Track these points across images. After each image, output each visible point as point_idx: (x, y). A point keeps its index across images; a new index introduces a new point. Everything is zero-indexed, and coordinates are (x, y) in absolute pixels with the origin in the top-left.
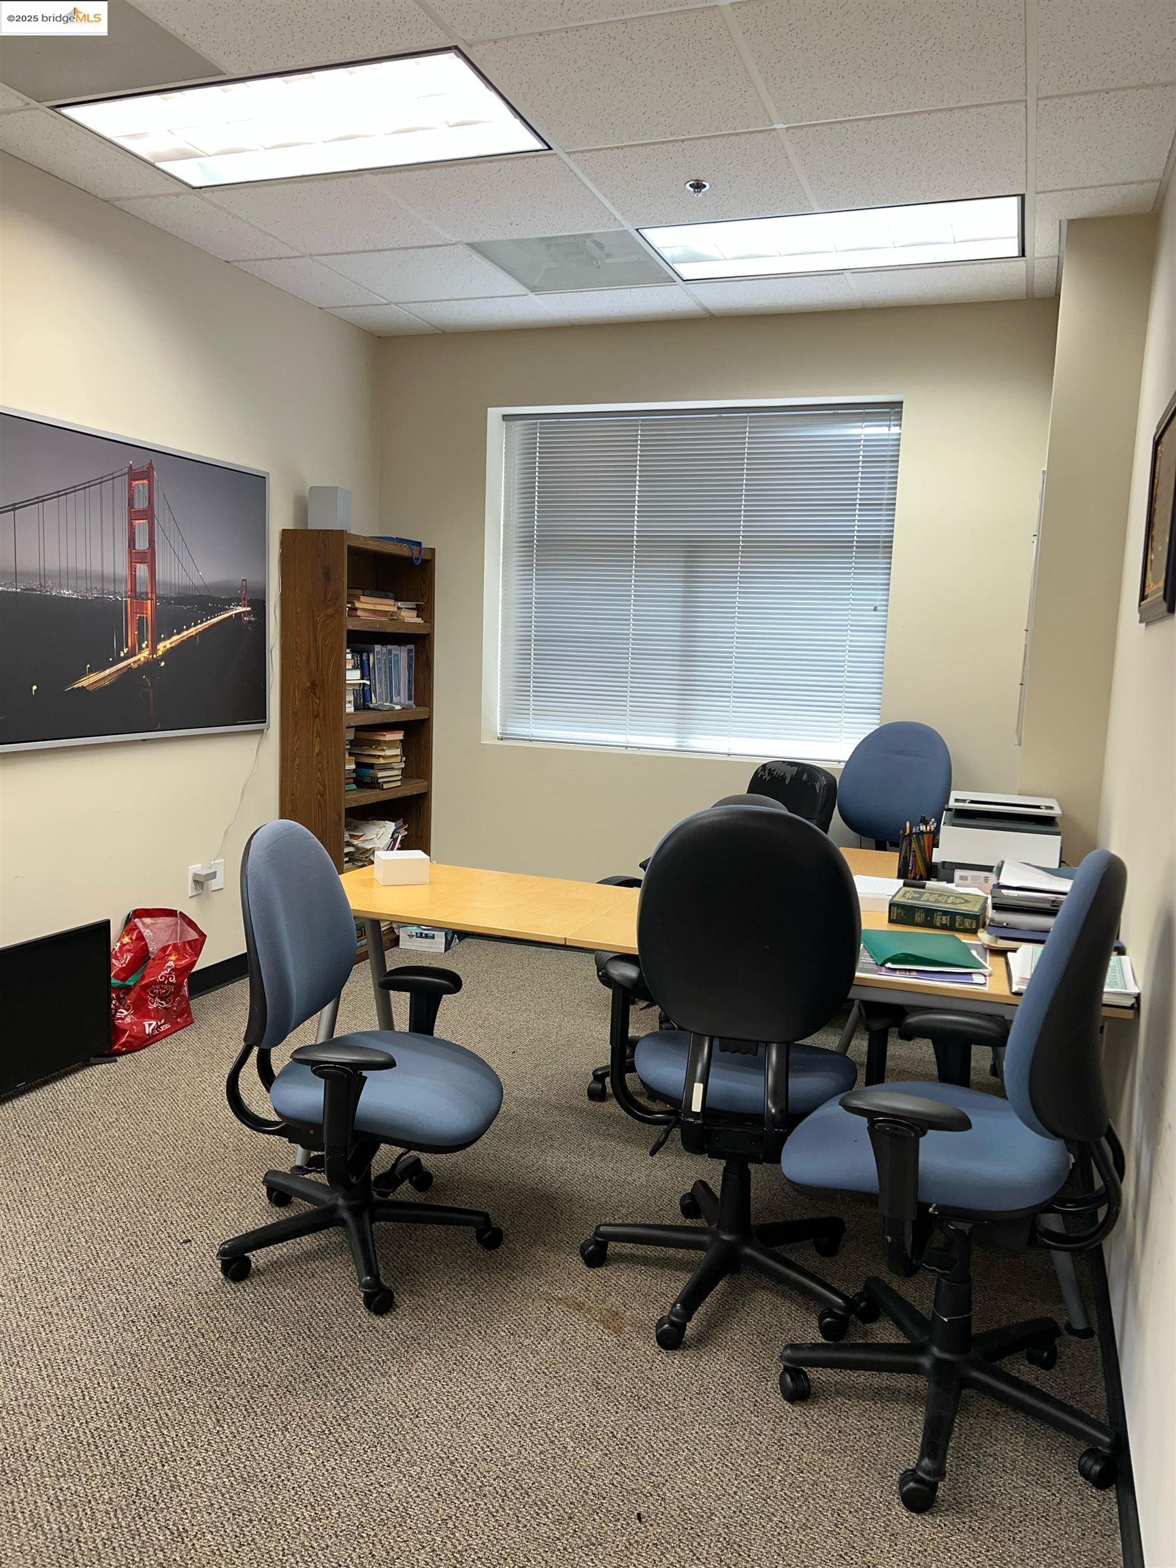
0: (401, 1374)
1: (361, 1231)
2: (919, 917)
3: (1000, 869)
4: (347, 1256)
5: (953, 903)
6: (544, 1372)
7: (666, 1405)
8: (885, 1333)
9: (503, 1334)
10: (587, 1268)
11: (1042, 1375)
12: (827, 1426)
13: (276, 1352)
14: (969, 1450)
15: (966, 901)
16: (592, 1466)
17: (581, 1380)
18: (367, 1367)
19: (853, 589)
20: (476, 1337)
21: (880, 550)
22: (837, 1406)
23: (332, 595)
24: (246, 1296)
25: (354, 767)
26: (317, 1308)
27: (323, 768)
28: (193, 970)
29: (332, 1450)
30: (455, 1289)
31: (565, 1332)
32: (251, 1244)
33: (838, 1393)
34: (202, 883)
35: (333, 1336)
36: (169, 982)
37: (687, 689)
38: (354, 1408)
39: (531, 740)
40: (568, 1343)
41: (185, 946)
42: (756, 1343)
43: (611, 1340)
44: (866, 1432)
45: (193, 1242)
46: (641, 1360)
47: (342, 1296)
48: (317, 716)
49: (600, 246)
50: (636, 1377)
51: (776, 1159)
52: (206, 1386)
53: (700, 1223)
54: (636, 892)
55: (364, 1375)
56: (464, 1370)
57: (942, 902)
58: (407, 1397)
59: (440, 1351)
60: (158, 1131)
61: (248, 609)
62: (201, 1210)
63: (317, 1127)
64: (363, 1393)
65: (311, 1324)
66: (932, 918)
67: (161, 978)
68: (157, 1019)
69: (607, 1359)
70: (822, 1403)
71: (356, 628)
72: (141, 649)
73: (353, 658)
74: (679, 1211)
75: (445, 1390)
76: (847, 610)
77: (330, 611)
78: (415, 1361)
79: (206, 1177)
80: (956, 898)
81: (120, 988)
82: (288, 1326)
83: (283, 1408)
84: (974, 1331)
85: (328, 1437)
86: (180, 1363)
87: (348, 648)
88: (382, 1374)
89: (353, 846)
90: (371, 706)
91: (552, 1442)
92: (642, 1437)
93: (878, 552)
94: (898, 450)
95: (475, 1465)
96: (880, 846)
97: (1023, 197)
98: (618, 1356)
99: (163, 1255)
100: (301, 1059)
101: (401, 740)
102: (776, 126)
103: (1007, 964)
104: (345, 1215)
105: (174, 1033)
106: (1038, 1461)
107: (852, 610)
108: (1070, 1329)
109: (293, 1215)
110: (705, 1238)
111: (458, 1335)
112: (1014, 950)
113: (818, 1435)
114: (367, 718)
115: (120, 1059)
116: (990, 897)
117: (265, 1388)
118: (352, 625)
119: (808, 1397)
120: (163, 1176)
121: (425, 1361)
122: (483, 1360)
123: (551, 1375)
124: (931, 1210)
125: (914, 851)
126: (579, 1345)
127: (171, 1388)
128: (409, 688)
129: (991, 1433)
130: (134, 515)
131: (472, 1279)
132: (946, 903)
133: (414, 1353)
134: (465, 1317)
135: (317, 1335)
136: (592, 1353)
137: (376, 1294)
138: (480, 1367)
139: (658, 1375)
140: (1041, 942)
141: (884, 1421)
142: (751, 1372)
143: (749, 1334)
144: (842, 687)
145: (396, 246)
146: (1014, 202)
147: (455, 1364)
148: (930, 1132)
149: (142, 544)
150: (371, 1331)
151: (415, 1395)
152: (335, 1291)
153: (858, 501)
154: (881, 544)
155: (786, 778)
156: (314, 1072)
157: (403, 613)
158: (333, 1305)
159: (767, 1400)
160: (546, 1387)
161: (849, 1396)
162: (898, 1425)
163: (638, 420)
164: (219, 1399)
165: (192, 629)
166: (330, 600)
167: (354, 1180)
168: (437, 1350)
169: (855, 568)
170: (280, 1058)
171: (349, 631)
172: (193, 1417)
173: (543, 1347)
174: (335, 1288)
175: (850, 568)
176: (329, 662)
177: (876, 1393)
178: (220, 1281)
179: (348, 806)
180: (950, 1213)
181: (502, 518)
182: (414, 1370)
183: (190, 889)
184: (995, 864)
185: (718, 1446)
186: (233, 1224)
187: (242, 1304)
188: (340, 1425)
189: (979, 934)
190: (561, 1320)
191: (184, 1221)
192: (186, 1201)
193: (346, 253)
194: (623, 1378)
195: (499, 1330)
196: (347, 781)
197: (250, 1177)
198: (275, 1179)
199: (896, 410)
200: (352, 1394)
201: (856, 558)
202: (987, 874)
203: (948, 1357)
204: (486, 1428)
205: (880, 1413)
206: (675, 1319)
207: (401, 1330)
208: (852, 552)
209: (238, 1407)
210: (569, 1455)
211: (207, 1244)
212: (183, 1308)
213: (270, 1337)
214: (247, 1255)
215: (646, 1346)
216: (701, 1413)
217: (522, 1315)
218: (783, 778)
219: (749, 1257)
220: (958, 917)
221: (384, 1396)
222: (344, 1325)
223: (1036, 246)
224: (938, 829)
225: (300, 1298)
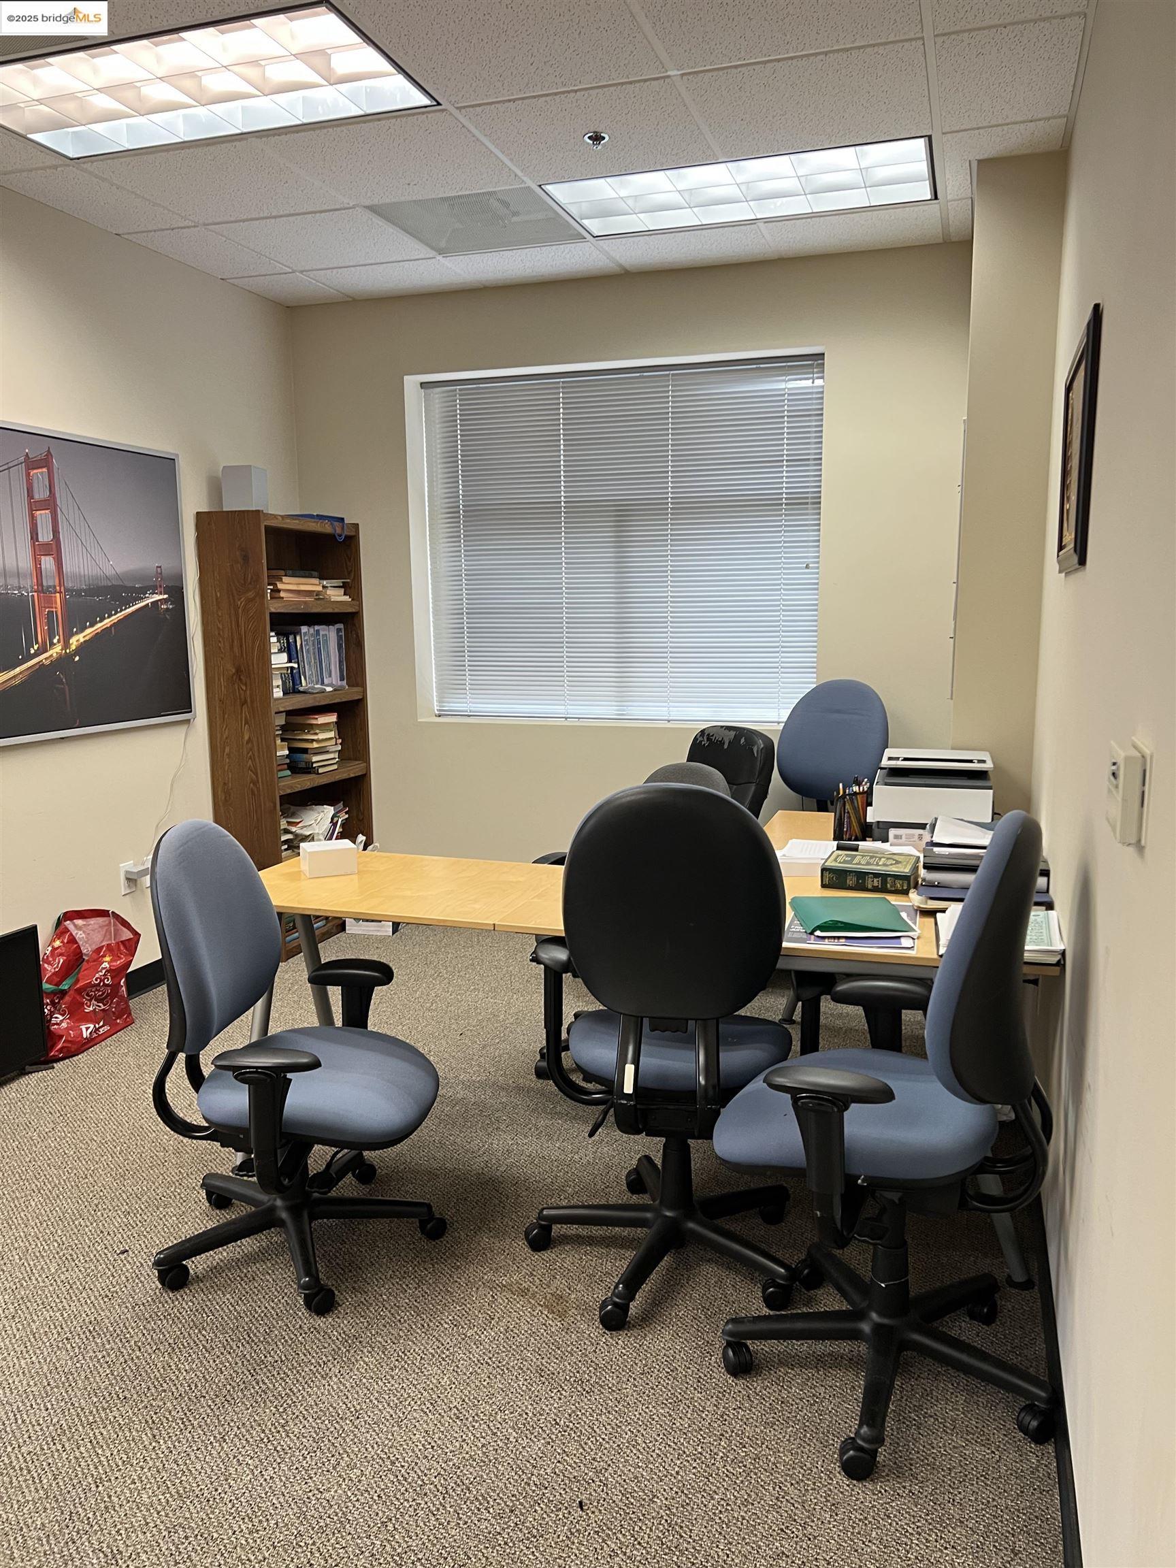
0: (342, 1375)
1: (300, 1232)
2: (851, 881)
3: (933, 826)
4: (288, 1256)
5: (884, 865)
6: (487, 1363)
7: (609, 1388)
8: (829, 1300)
9: (446, 1326)
10: (532, 1253)
11: (984, 1331)
12: (769, 1398)
13: (214, 1361)
14: (910, 1412)
15: (897, 862)
16: (534, 1456)
17: (525, 1369)
18: (307, 1370)
19: (785, 547)
20: (418, 1331)
21: (809, 506)
22: (780, 1376)
23: (252, 578)
24: (184, 1305)
25: (287, 752)
26: (256, 1313)
27: (254, 755)
28: (130, 970)
29: (270, 1458)
30: (397, 1283)
31: (509, 1319)
32: (188, 1252)
33: (782, 1363)
34: (136, 880)
35: (273, 1340)
36: (104, 984)
37: (624, 656)
38: (294, 1414)
39: (469, 716)
40: (512, 1331)
41: (119, 946)
42: (700, 1317)
43: (555, 1325)
44: (808, 1401)
45: (130, 1253)
46: (585, 1343)
47: (283, 1298)
48: (244, 703)
49: (506, 204)
50: (580, 1361)
51: (708, 1134)
52: (142, 1401)
53: (645, 1199)
54: (561, 869)
55: (304, 1378)
56: (406, 1366)
57: (873, 864)
58: (347, 1398)
59: (382, 1349)
60: (95, 1138)
61: (166, 596)
62: (139, 1218)
63: (245, 1130)
64: (303, 1397)
65: (250, 1329)
66: (864, 881)
67: (96, 980)
68: (95, 1021)
69: (551, 1345)
70: (765, 1375)
71: (279, 611)
72: (52, 644)
73: (279, 641)
74: (625, 1187)
75: (386, 1389)
76: (780, 569)
77: (251, 594)
78: (357, 1361)
79: (145, 1183)
80: (888, 859)
81: (53, 993)
82: (227, 1333)
83: (221, 1418)
84: (912, 1294)
85: (266, 1445)
86: (115, 1378)
87: (272, 630)
88: (322, 1376)
89: (291, 833)
90: (301, 689)
91: (494, 1434)
92: (585, 1423)
93: (807, 509)
94: (822, 404)
95: (416, 1464)
96: (822, 807)
97: (930, 137)
98: (563, 1341)
99: (100, 1268)
100: (225, 1064)
101: (336, 722)
102: (670, 73)
103: (936, 924)
104: (284, 1215)
105: (113, 1034)
106: (978, 1419)
107: (784, 569)
108: (1011, 1282)
109: (234, 1217)
110: (649, 1215)
111: (401, 1330)
112: (943, 911)
113: (761, 1408)
114: (297, 702)
115: (57, 1066)
116: (922, 855)
117: (202, 1399)
118: (275, 607)
119: (751, 1369)
120: (100, 1185)
121: (367, 1359)
122: (425, 1355)
123: (494, 1365)
124: (859, 1181)
125: (848, 812)
126: (523, 1332)
127: (106, 1405)
128: (340, 668)
129: (932, 1394)
130: (34, 505)
131: (416, 1271)
132: (877, 864)
133: (355, 1352)
134: (408, 1311)
135: (257, 1340)
136: (535, 1340)
137: (317, 1294)
138: (423, 1361)
139: (602, 1357)
140: (961, 900)
141: (826, 1389)
142: (695, 1348)
143: (693, 1309)
144: (778, 647)
145: (292, 212)
146: (921, 144)
147: (397, 1360)
148: (853, 1105)
149: (45, 536)
150: (312, 1332)
151: (356, 1396)
152: (276, 1293)
153: (785, 458)
154: (809, 501)
155: (724, 743)
156: (236, 1077)
157: (329, 592)
158: (273, 1308)
159: (711, 1375)
160: (489, 1377)
161: (792, 1365)
162: (840, 1391)
163: (559, 383)
164: (156, 1413)
165: (106, 621)
166: (250, 583)
167: (286, 1182)
168: (379, 1348)
169: (786, 526)
170: (208, 1060)
171: (271, 614)
172: (128, 1434)
173: (486, 1337)
174: (276, 1290)
175: (781, 526)
176: (253, 649)
177: (819, 1360)
178: (157, 1291)
179: (282, 793)
180: (877, 1184)
181: (426, 489)
182: (355, 1370)
183: (123, 887)
184: (929, 821)
185: (661, 1426)
186: (172, 1230)
187: (180, 1313)
188: (279, 1432)
189: (910, 895)
190: (505, 1307)
191: (121, 1231)
192: (123, 1210)
193: (240, 221)
194: (566, 1363)
195: (442, 1322)
196: (280, 768)
197: (190, 1180)
198: (213, 1182)
199: (820, 362)
200: (292, 1400)
201: (786, 515)
202: (920, 831)
203: (885, 1321)
204: (428, 1425)
205: (822, 1381)
206: (617, 1300)
207: (343, 1329)
208: (781, 510)
209: (174, 1420)
210: (511, 1446)
211: (145, 1253)
212: (120, 1322)
213: (208, 1346)
214: (184, 1262)
215: (591, 1329)
216: (644, 1393)
217: (466, 1305)
218: (722, 743)
219: (692, 1232)
220: (889, 879)
221: (324, 1398)
222: (285, 1328)
223: (949, 188)
224: (871, 788)
225: (240, 1302)
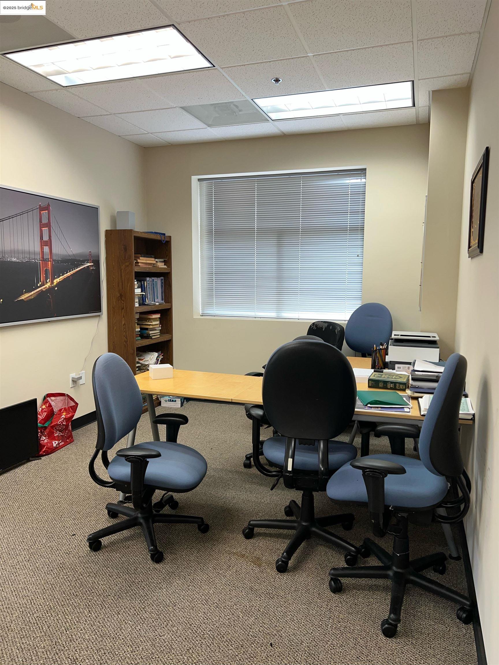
0: (167, 588)
1: (149, 528)
2: (381, 385)
3: (414, 363)
4: (143, 538)
5: (395, 378)
6: (228, 585)
7: (281, 597)
8: (373, 562)
9: (210, 569)
10: (246, 539)
11: (440, 577)
12: (350, 602)
13: (113, 581)
14: (410, 610)
15: (400, 377)
16: (250, 624)
17: (245, 588)
18: (153, 585)
19: (348, 248)
20: (199, 571)
22: (354, 594)
23: (128, 257)
24: (100, 557)
25: (139, 330)
26: (130, 561)
27: (126, 330)
28: (73, 419)
29: (139, 622)
30: (189, 551)
31: (237, 567)
32: (101, 535)
33: (354, 588)
34: (76, 381)
35: (138, 573)
36: (63, 424)
37: (280, 292)
38: (148, 604)
39: (214, 316)
40: (239, 572)
41: (69, 409)
42: (318, 568)
43: (257, 570)
44: (366, 604)
45: (76, 535)
46: (270, 578)
47: (141, 555)
48: (123, 308)
49: (237, 106)
50: (268, 585)
51: (323, 489)
52: (84, 597)
53: (293, 518)
54: (261, 378)
55: (151, 589)
56: (194, 585)
57: (390, 378)
58: (170, 598)
59: (184, 578)
60: (60, 488)
61: (92, 264)
62: (80, 521)
63: (128, 483)
64: (151, 597)
65: (128, 568)
66: (387, 385)
67: (59, 423)
68: (58, 440)
69: (255, 578)
70: (347, 593)
71: (138, 271)
72: (47, 282)
73: (137, 283)
74: (284, 514)
75: (186, 594)
76: (346, 257)
77: (127, 264)
78: (173, 582)
79: (81, 507)
80: (396, 376)
81: (42, 428)
82: (118, 569)
83: (117, 604)
84: (410, 559)
85: (137, 616)
86: (72, 587)
87: (135, 279)
88: (159, 588)
89: (140, 363)
90: (146, 303)
91: (233, 614)
92: (271, 611)
93: (358, 232)
94: (365, 189)
95: (201, 625)
96: (364, 356)
97: (413, 81)
98: (260, 576)
99: (64, 541)
100: (121, 454)
101: (159, 318)
102: (309, 55)
103: (419, 403)
104: (142, 521)
105: (65, 446)
106: (439, 613)
107: (348, 256)
108: (451, 557)
109: (119, 522)
110: (296, 525)
111: (191, 570)
112: (421, 397)
113: (346, 606)
114: (144, 309)
115: (43, 458)
116: (410, 375)
117: (109, 596)
118: (137, 269)
119: (341, 590)
120: (63, 507)
121: (177, 582)
122: (202, 580)
123: (232, 586)
124: (390, 508)
125: (378, 357)
126: (243, 572)
127: (69, 598)
128: (162, 295)
129: (419, 602)
130: (42, 225)
131: (197, 546)
132: (392, 378)
133: (173, 579)
134: (194, 562)
135: (131, 573)
136: (249, 576)
137: (156, 554)
138: (201, 583)
139: (277, 584)
140: (432, 393)
141: (374, 599)
142: (317, 581)
143: (315, 565)
144: (345, 289)
145: (150, 109)
146: (410, 84)
147: (190, 583)
148: (389, 475)
149: (46, 238)
150: (154, 570)
151: (174, 597)
152: (138, 554)
153: (349, 211)
154: (359, 229)
156: (126, 460)
157: (158, 264)
158: (137, 560)
159: (324, 592)
160: (230, 591)
161: (359, 589)
162: (380, 600)
163: (255, 179)
164: (90, 602)
165: (69, 273)
166: (127, 259)
167: (145, 505)
168: (182, 577)
169: (349, 239)
170: (111, 454)
171: (135, 272)
172: (78, 610)
173: (228, 574)
174: (138, 552)
175: (347, 239)
176: (127, 286)
177: (370, 587)
178: (88, 551)
179: (137, 347)
180: (398, 509)
181: (199, 222)
182: (173, 586)
183: (71, 384)
184: (412, 361)
185: (304, 613)
186: (93, 527)
187: (98, 561)
188: (142, 611)
189: (407, 391)
190: (235, 562)
191: (72, 526)
192: (73, 518)
193: (129, 112)
194: (262, 586)
195: (209, 567)
196: (136, 336)
197: (100, 506)
198: (111, 507)
199: (364, 172)
200: (147, 598)
201: (349, 234)
202: (409, 366)
203: (399, 570)
204: (205, 610)
205: (372, 596)
206: (284, 559)
207: (167, 569)
208: (347, 232)
209: (98, 605)
210: (240, 619)
211: (83, 536)
212: (73, 564)
213: (111, 575)
214: (99, 539)
215: (272, 572)
216: (296, 599)
217: (218, 561)
218: (322, 328)
219: (314, 532)
220: (397, 384)
221: (160, 598)
222: (143, 568)
223: (419, 102)
224: (387, 347)
225: (123, 557)
